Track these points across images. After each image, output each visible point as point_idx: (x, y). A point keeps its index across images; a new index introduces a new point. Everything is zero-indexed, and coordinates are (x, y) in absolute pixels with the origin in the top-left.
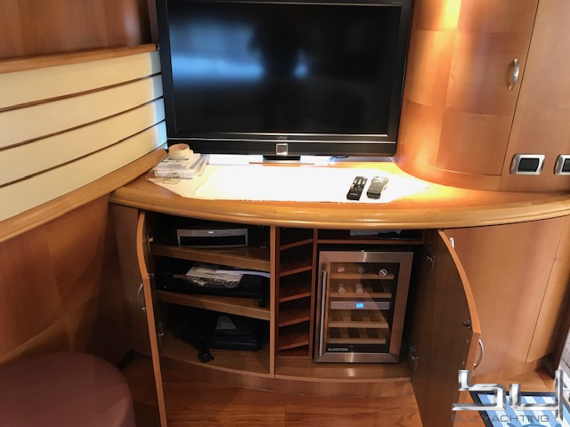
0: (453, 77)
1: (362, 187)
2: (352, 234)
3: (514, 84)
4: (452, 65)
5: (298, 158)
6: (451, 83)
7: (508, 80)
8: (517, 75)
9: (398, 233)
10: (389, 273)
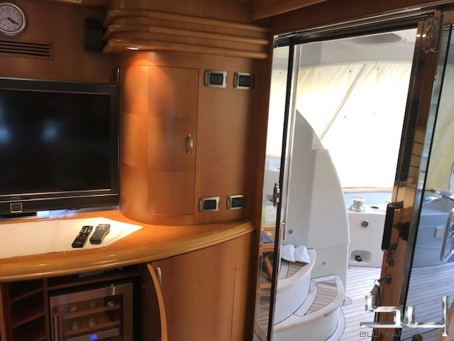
0: (150, 146)
1: (87, 234)
2: (81, 276)
3: (191, 151)
4: (149, 138)
5: (34, 214)
6: (149, 151)
7: (187, 149)
8: (192, 145)
9: (120, 269)
10: (115, 303)
